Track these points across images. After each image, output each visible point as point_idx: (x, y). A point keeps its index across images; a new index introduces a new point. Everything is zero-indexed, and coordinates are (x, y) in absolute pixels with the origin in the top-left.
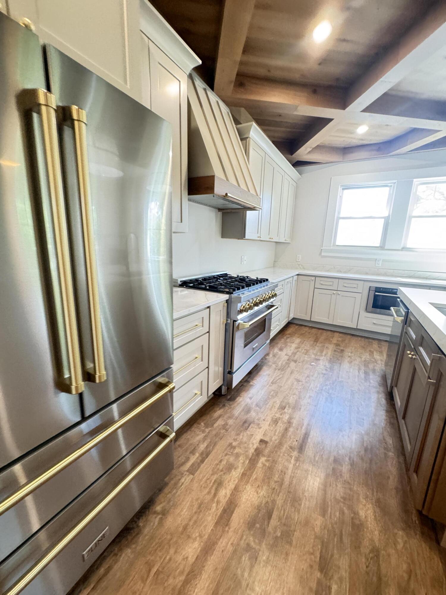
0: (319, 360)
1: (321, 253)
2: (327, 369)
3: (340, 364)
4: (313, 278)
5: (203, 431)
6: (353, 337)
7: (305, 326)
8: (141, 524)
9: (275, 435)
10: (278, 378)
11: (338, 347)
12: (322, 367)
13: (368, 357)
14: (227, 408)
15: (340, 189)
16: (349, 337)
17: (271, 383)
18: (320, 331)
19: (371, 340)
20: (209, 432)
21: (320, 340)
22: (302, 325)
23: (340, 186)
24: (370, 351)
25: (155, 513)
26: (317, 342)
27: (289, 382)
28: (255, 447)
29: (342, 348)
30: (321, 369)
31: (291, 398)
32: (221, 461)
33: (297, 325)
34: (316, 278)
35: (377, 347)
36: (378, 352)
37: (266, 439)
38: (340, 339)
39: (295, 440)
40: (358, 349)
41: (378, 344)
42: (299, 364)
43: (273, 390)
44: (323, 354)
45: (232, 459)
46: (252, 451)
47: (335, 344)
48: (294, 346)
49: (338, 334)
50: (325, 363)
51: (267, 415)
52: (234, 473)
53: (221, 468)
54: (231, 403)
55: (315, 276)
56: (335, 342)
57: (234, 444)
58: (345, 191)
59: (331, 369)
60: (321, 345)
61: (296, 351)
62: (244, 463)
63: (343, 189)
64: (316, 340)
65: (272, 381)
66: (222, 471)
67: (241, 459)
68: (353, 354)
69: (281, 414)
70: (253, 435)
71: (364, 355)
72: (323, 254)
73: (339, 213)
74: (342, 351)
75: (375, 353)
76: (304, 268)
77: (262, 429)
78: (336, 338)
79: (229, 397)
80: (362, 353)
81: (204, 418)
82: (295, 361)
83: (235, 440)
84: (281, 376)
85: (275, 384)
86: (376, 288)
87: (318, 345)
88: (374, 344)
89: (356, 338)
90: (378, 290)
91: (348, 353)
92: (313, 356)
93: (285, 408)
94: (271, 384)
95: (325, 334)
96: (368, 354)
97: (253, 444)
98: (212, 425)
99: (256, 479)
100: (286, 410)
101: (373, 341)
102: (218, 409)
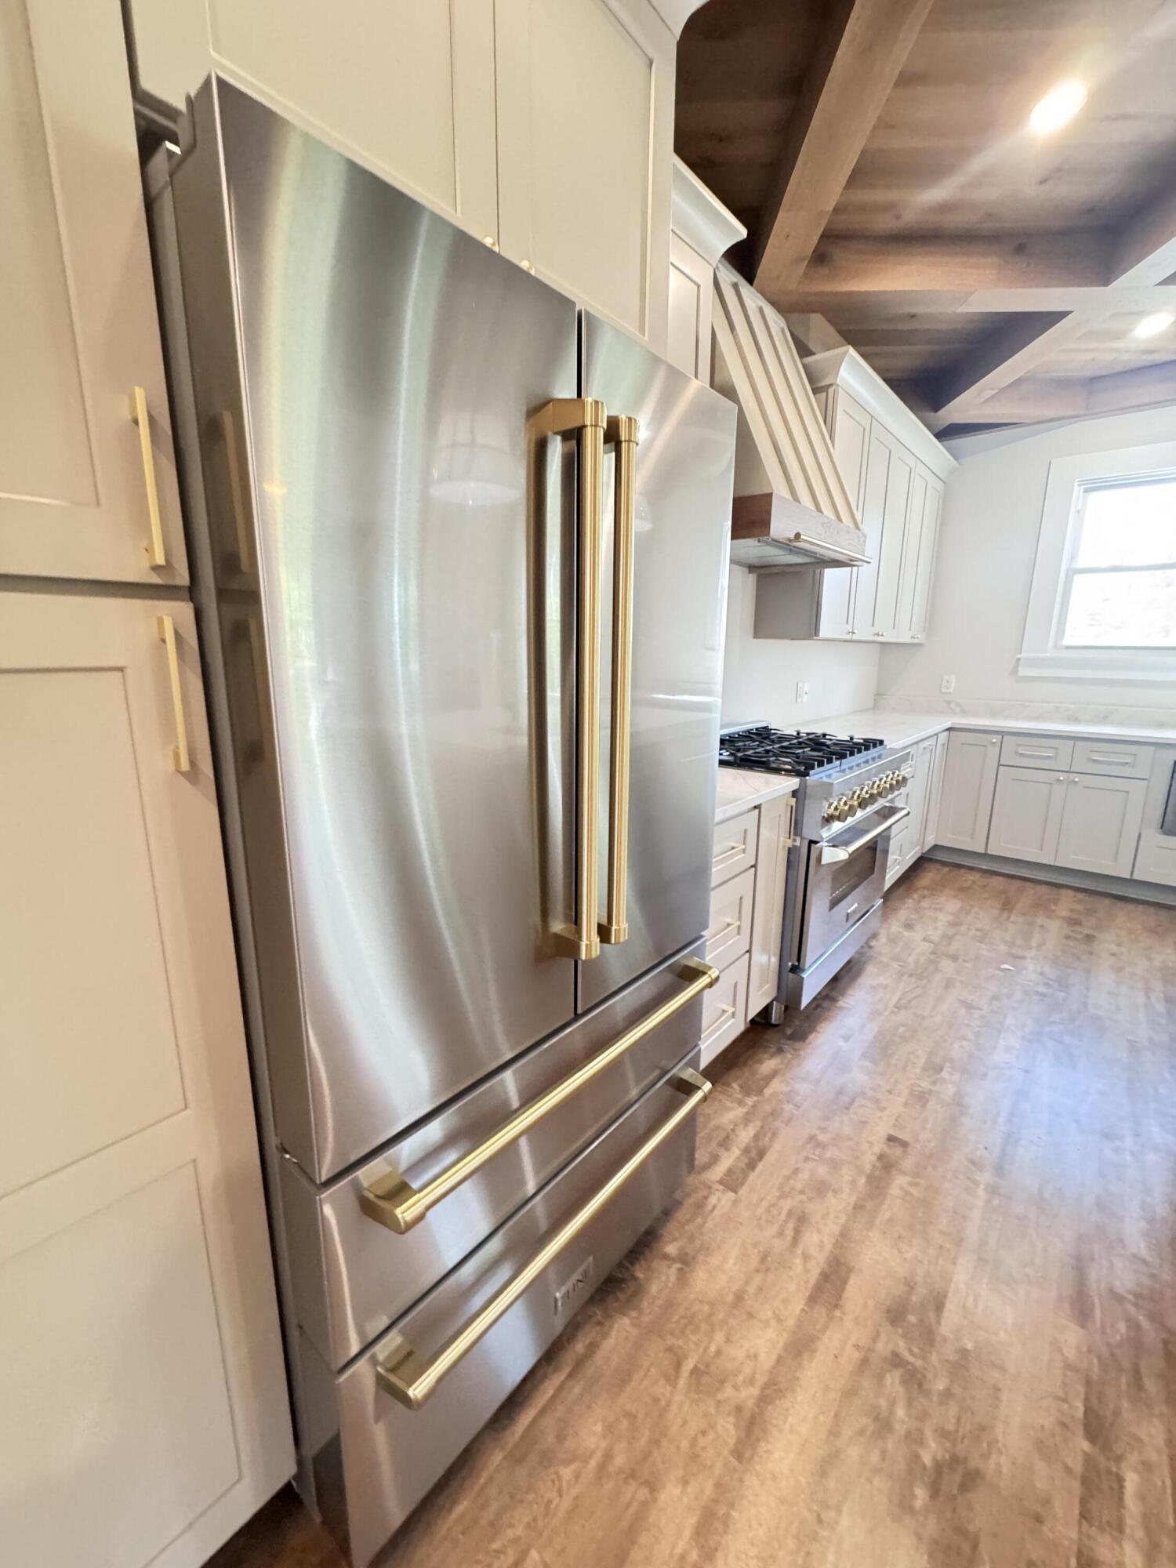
0: (1023, 958)
1: (1015, 671)
2: (1051, 982)
3: (1088, 971)
4: (995, 739)
5: (741, 1103)
6: (1120, 904)
7: (971, 869)
8: (640, 1275)
9: (924, 1128)
10: (911, 996)
11: (1077, 928)
12: (1033, 976)
14: (789, 1056)
15: (1078, 490)
16: (1107, 901)
17: (896, 1007)
18: (1017, 883)
20: (754, 1106)
21: (1019, 906)
22: (959, 866)
23: (1076, 484)
25: (666, 1257)
26: (1010, 911)
27: (944, 1007)
28: (877, 1149)
29: (1089, 932)
30: (1031, 981)
31: (956, 1046)
32: (796, 1171)
33: (944, 864)
34: (1005, 737)
37: (903, 1136)
38: (1079, 907)
39: (981, 1146)
40: (1137, 936)
42: (967, 965)
43: (904, 1025)
44: (1034, 944)
45: (822, 1171)
46: (869, 1160)
47: (1063, 918)
48: (943, 918)
49: (1070, 893)
50: (1042, 967)
51: (896, 1081)
52: (833, 1201)
53: (799, 1185)
54: (797, 1045)
55: (1002, 733)
56: (1064, 913)
57: (821, 1137)
58: (1093, 496)
59: (1063, 984)
60: (1021, 919)
61: (951, 931)
62: (853, 1182)
63: (1086, 491)
64: (1007, 906)
65: (897, 1003)
66: (802, 1192)
67: (846, 1173)
68: (1123, 949)
69: (934, 1083)
70: (865, 1122)
71: (1158, 953)
72: (1023, 671)
73: (1073, 558)
74: (1089, 938)
76: (964, 712)
77: (887, 1113)
78: (1067, 903)
79: (789, 1031)
80: (1152, 948)
81: (736, 1072)
82: (954, 958)
83: (823, 1130)
84: (919, 991)
85: (906, 1008)
87: (1012, 918)
89: (1130, 907)
91: (1107, 942)
92: (1003, 947)
93: (941, 1069)
94: (896, 1010)
95: (1032, 892)
97: (871, 1144)
98: (760, 1092)
99: (890, 1221)
100: (945, 1074)
102: (766, 1056)
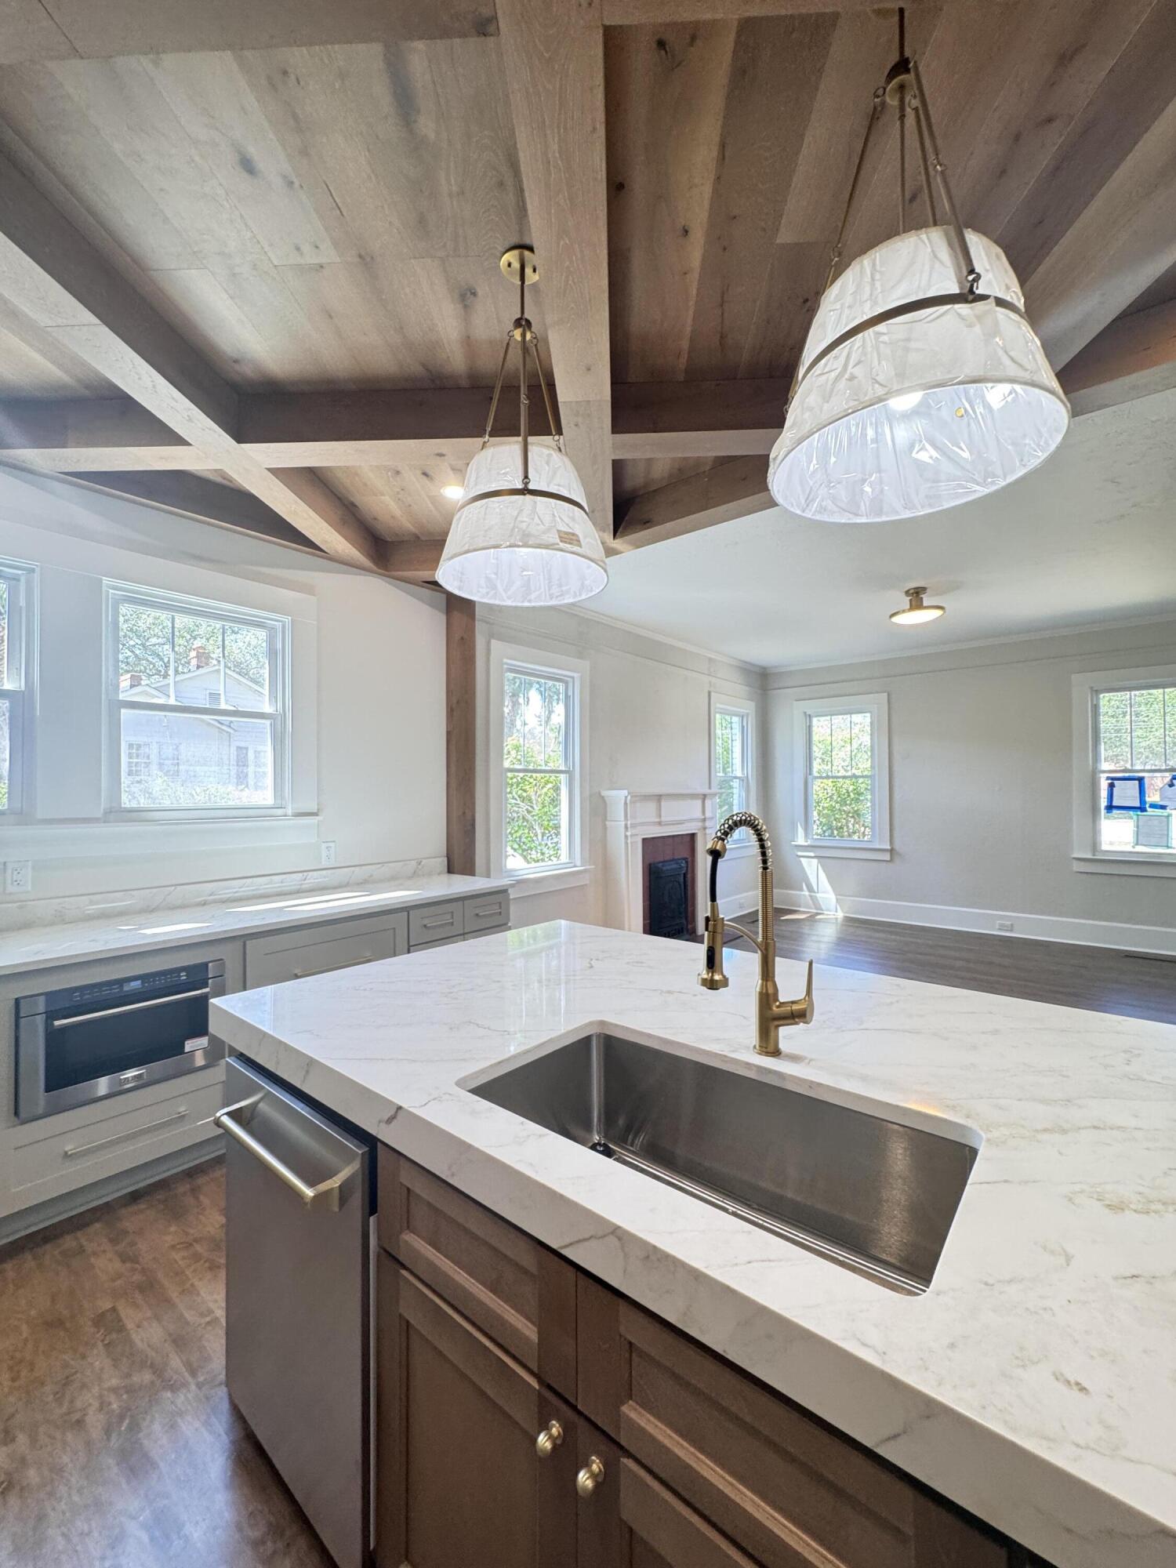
13: (114, 1382)
19: (68, 1242)
24: (99, 1320)
35: (118, 1265)
36: (138, 1297)
40: (32, 1366)
41: (114, 1241)
71: (84, 1386)
75: (129, 1316)
80: (67, 1382)
86: (50, 996)
88: (95, 1254)
90: (61, 1003)
96: (98, 1360)
101: (82, 1237)
